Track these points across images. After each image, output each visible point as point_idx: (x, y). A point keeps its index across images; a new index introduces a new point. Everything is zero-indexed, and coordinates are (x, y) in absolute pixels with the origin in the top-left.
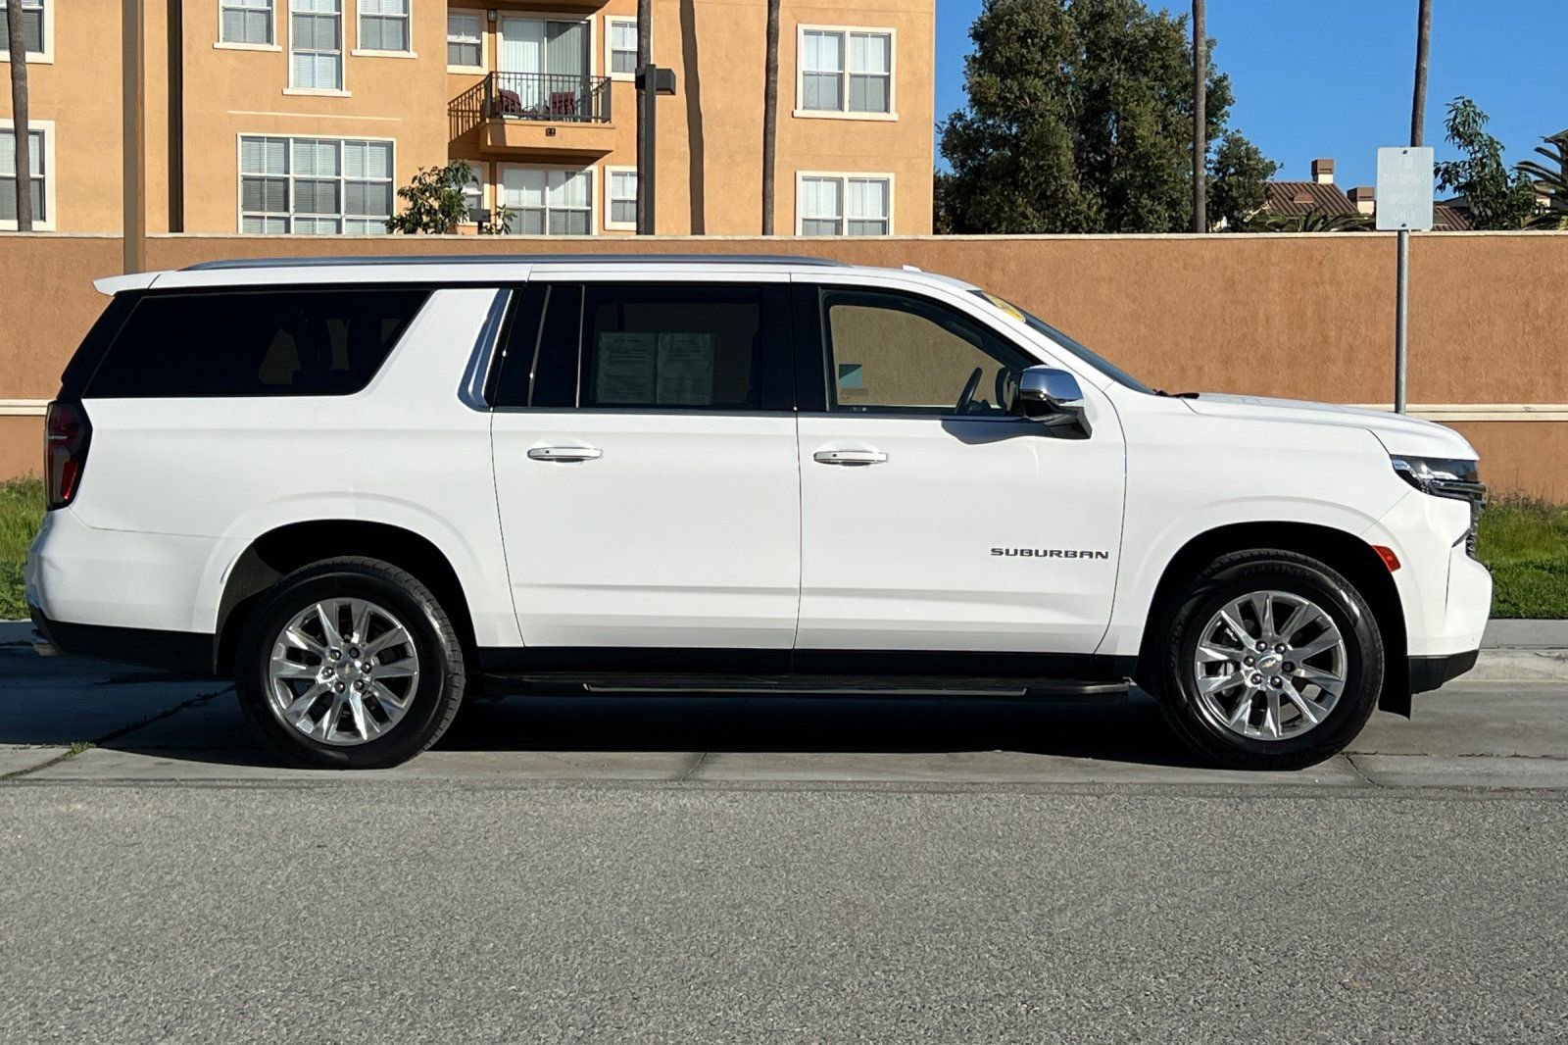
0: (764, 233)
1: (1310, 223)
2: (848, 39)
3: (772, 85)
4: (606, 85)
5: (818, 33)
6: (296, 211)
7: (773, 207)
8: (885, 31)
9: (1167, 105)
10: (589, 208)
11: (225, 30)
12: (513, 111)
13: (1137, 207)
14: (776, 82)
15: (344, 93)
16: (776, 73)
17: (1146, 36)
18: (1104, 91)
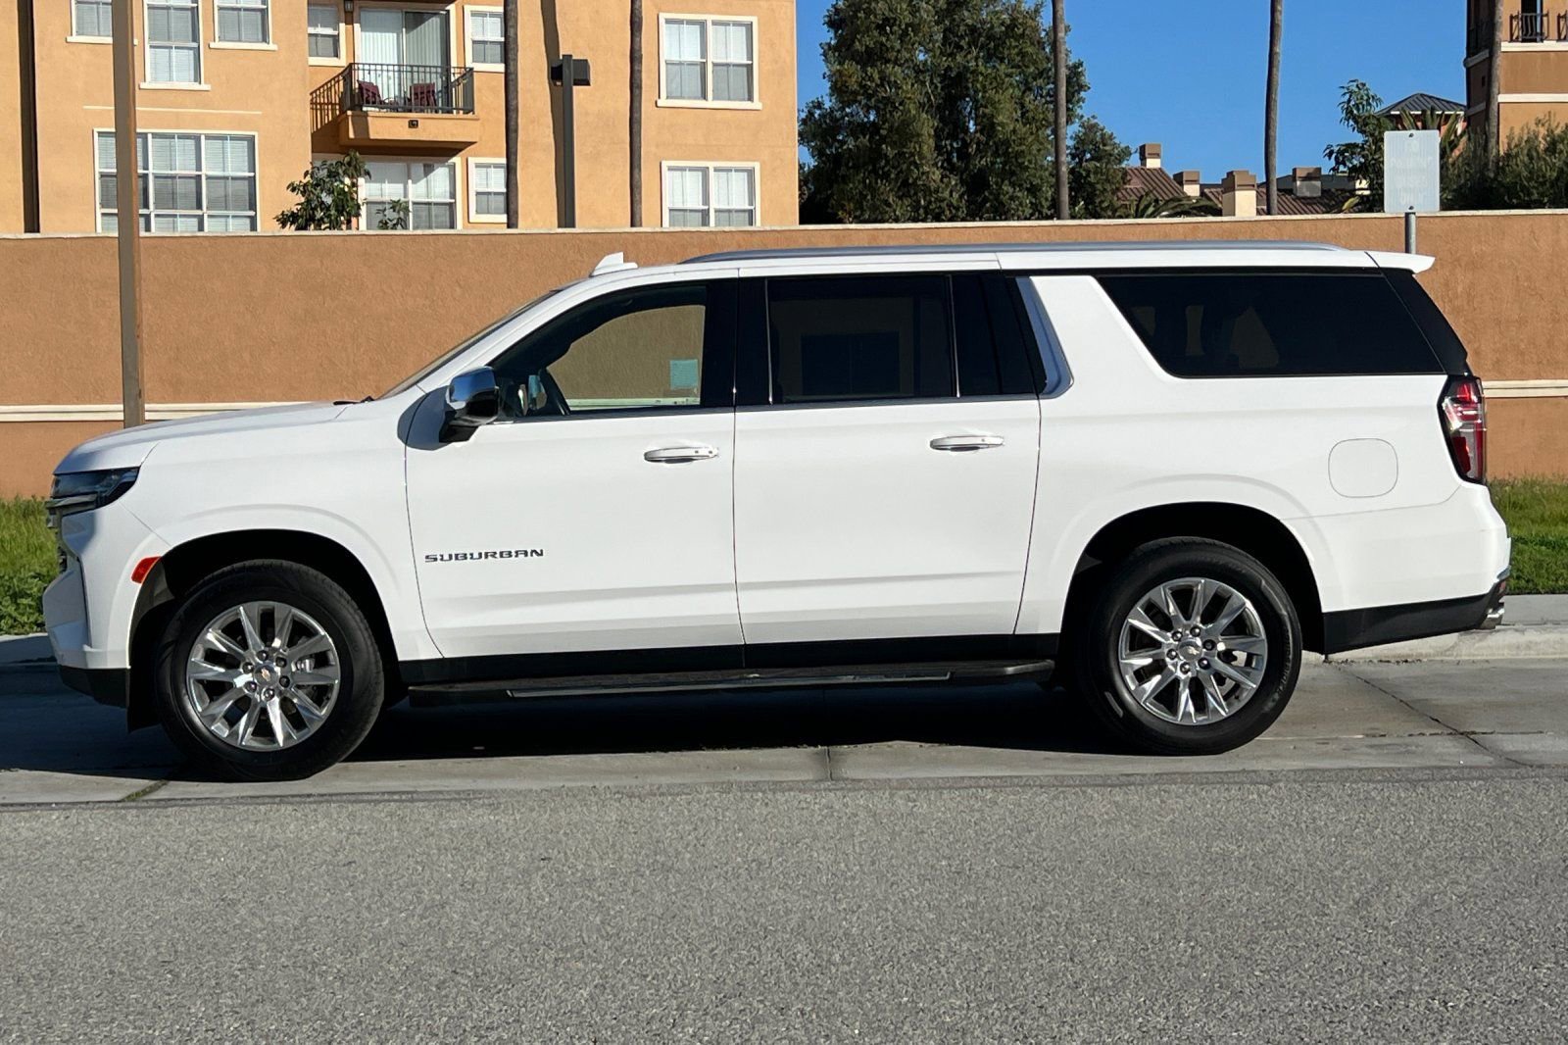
0: (632, 225)
1: (1142, 207)
2: (710, 28)
3: (636, 75)
4: (468, 75)
5: (680, 22)
6: (156, 208)
7: (641, 198)
8: (746, 19)
9: (1024, 92)
10: (453, 201)
11: (78, 24)
12: (374, 103)
13: (999, 194)
14: (640, 71)
15: (204, 86)
16: (641, 62)
17: (1002, 24)
18: (961, 78)
